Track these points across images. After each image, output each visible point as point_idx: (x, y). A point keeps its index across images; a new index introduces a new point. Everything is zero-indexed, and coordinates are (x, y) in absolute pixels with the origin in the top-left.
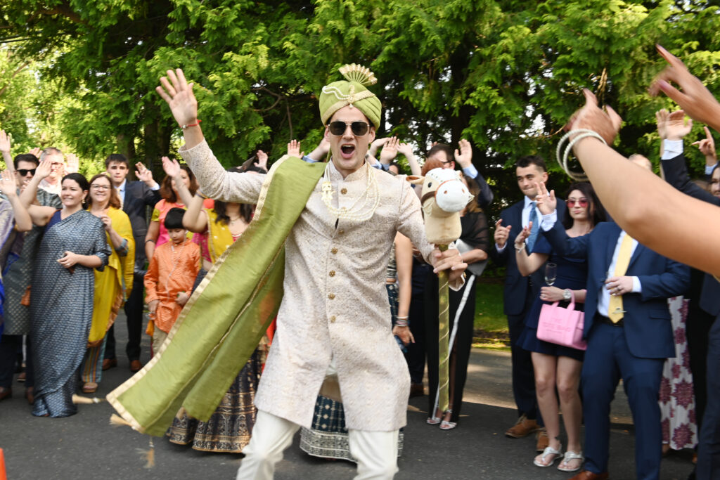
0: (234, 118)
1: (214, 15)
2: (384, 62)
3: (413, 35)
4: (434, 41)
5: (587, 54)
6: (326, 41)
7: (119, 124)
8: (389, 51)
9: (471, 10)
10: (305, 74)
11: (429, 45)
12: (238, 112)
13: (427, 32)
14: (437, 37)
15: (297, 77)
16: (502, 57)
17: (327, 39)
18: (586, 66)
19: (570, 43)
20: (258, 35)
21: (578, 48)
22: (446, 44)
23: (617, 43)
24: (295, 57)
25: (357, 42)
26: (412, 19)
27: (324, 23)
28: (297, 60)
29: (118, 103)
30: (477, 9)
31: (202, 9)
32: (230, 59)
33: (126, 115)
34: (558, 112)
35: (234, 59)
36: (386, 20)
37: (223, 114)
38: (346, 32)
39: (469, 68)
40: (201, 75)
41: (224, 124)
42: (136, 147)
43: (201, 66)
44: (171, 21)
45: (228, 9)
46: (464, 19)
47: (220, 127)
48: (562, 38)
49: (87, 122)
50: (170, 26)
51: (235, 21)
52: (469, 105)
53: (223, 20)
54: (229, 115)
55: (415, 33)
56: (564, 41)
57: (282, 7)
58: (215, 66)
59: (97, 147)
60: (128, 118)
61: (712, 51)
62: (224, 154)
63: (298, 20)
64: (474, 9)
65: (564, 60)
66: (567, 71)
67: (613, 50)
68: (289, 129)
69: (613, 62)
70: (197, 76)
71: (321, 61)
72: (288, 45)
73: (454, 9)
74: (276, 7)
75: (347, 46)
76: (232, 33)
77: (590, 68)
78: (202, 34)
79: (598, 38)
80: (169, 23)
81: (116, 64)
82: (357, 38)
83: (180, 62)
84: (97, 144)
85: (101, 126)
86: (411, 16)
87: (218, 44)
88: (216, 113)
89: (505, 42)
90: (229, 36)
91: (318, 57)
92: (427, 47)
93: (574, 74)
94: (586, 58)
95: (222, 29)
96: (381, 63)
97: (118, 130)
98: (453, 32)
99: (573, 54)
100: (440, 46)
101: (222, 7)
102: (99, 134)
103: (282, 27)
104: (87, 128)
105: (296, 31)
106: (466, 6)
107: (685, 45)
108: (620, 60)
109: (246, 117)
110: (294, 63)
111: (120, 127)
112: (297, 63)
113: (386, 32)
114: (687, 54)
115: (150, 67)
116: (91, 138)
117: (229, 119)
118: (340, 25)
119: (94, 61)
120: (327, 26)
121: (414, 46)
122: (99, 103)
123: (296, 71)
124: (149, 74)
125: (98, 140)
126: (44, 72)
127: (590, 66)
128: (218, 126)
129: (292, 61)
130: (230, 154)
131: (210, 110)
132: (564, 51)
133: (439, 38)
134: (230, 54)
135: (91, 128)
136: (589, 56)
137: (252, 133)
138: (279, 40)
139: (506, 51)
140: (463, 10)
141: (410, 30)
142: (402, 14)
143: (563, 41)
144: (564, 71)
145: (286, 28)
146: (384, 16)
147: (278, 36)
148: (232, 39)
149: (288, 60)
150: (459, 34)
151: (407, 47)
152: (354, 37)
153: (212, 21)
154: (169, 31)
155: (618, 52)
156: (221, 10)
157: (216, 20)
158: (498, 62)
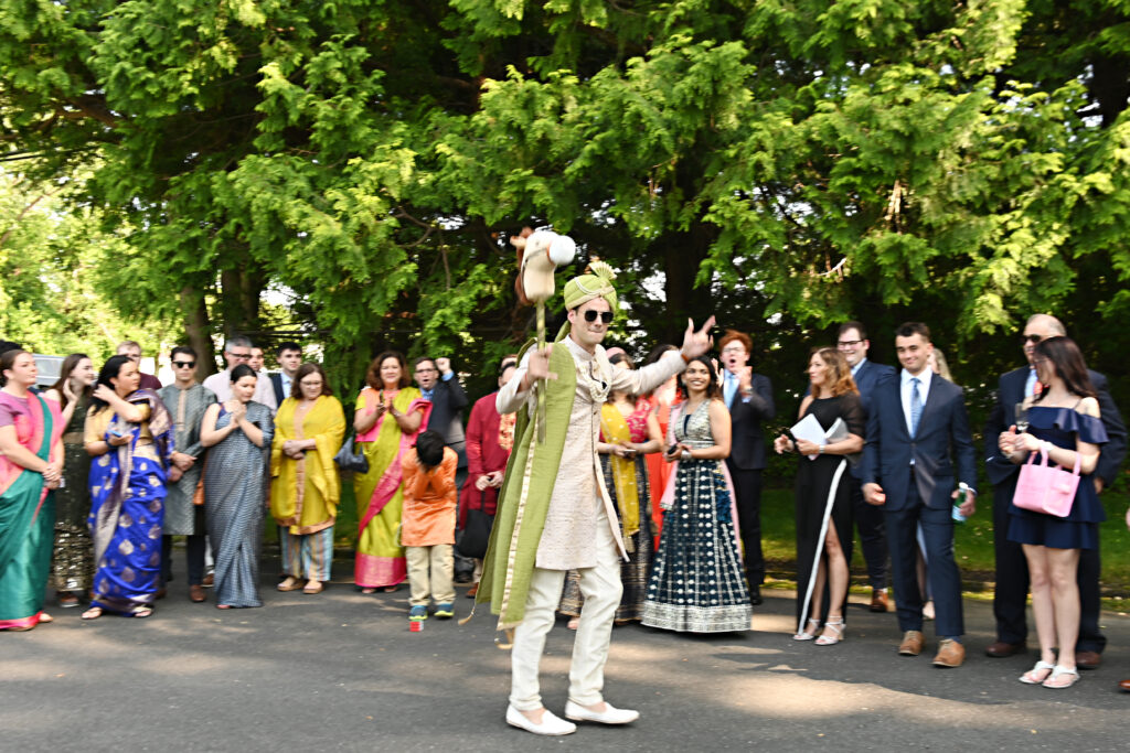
0: (365, 255)
1: (329, 108)
2: (584, 167)
3: (629, 129)
4: (659, 137)
5: (880, 156)
6: (500, 140)
7: (186, 271)
8: (592, 151)
9: (711, 93)
10: (471, 191)
11: (652, 142)
12: (371, 245)
13: (648, 124)
14: (662, 131)
15: (458, 195)
16: (755, 157)
17: (499, 138)
18: (881, 172)
19: (857, 140)
20: (395, 136)
21: (868, 148)
22: (676, 141)
23: (922, 140)
24: (454, 166)
25: (545, 142)
26: (627, 105)
27: (496, 114)
28: (458, 171)
29: (183, 240)
30: (720, 92)
31: (310, 99)
32: (357, 168)
33: (196, 259)
34: (841, 236)
35: (363, 168)
36: (585, 111)
37: (349, 248)
38: (530, 127)
39: (706, 175)
40: (312, 194)
41: (351, 263)
42: (209, 308)
43: (312, 181)
44: (262, 116)
45: (349, 99)
46: (701, 105)
47: (345, 268)
48: (845, 134)
49: (135, 271)
50: (261, 126)
51: (360, 115)
52: (709, 222)
53: (343, 116)
54: (358, 249)
55: (631, 125)
56: (849, 137)
57: (424, 102)
58: (333, 181)
59: (152, 306)
60: (198, 262)
61: (1042, 153)
62: (350, 309)
63: (453, 118)
64: (715, 91)
65: (849, 165)
66: (852, 179)
67: (918, 149)
68: (445, 273)
69: (916, 167)
70: (307, 195)
71: (492, 171)
72: (442, 148)
73: (686, 91)
74: (415, 102)
75: (531, 149)
76: (356, 134)
77: (886, 175)
78: (312, 137)
79: (896, 133)
80: (260, 120)
81: (178, 184)
82: (544, 135)
83: (279, 174)
84: (151, 302)
85: (156, 275)
86: (625, 102)
87: (336, 150)
88: (338, 247)
89: (759, 135)
90: (353, 139)
91: (487, 167)
92: (649, 146)
93: (863, 184)
94: (880, 162)
95: (342, 129)
96: (579, 170)
97: (184, 281)
98: (685, 125)
99: (861, 156)
100: (668, 145)
101: (341, 96)
102: (153, 287)
103: (430, 127)
104: (136, 279)
105: (451, 132)
106: (704, 87)
107: (1007, 145)
108: (926, 165)
109: (382, 252)
110: (453, 175)
111: (187, 276)
112: (457, 175)
113: (585, 128)
114: (1008, 156)
115: (233, 181)
116: (142, 294)
117: (358, 256)
118: (519, 118)
119: (143, 178)
120: (501, 118)
121: (628, 146)
122: (151, 241)
123: (457, 186)
124: (232, 194)
125: (151, 296)
126: (66, 200)
127: (886, 172)
128: (342, 267)
129: (451, 172)
130: (360, 308)
131: (329, 242)
132: (849, 151)
133: (666, 133)
134: (357, 161)
135: (141, 279)
136: (884, 159)
137: (391, 275)
138: (426, 146)
139: (761, 147)
140: (700, 92)
141: (624, 122)
142: (611, 99)
143: (845, 136)
144: (848, 180)
145: (436, 128)
146: (582, 107)
147: (424, 140)
148: (357, 143)
149: (443, 172)
150: (693, 129)
151: (617, 146)
152: (539, 134)
153: (326, 118)
154: (257, 133)
155: (923, 153)
156: (339, 100)
157: (332, 115)
158: (751, 164)
